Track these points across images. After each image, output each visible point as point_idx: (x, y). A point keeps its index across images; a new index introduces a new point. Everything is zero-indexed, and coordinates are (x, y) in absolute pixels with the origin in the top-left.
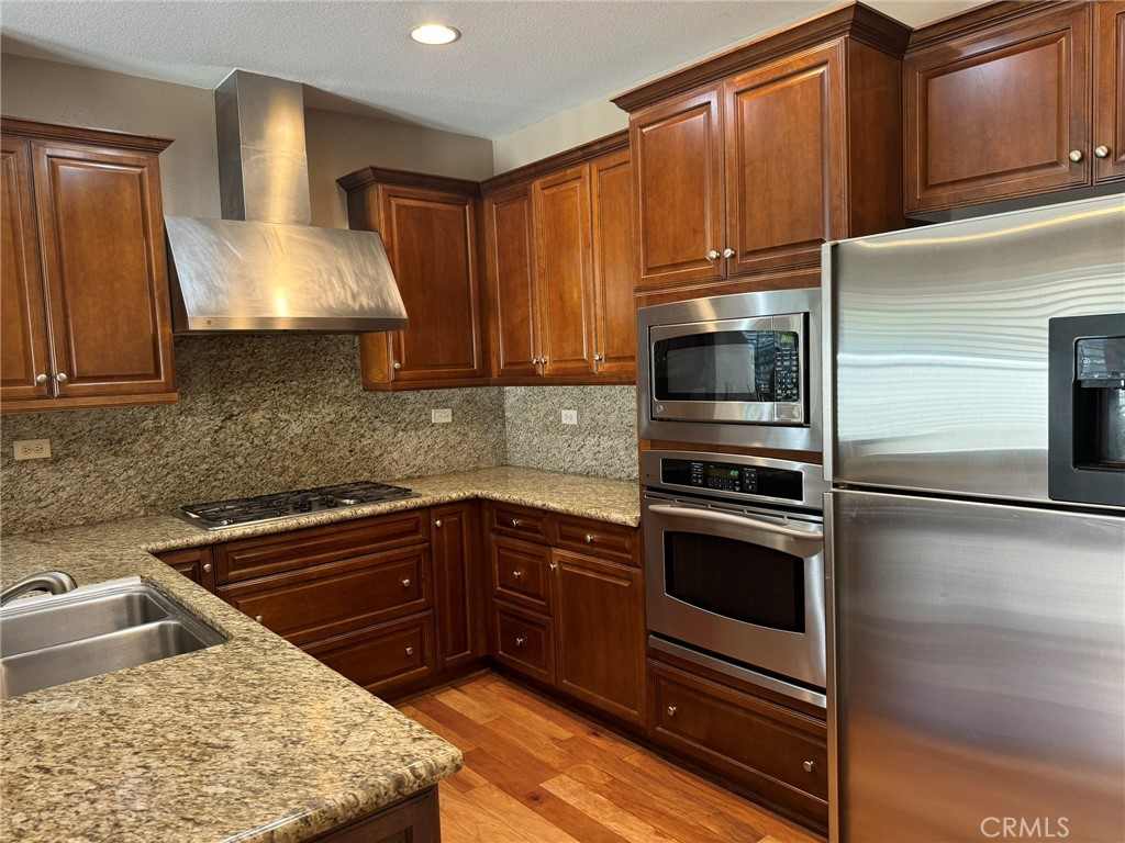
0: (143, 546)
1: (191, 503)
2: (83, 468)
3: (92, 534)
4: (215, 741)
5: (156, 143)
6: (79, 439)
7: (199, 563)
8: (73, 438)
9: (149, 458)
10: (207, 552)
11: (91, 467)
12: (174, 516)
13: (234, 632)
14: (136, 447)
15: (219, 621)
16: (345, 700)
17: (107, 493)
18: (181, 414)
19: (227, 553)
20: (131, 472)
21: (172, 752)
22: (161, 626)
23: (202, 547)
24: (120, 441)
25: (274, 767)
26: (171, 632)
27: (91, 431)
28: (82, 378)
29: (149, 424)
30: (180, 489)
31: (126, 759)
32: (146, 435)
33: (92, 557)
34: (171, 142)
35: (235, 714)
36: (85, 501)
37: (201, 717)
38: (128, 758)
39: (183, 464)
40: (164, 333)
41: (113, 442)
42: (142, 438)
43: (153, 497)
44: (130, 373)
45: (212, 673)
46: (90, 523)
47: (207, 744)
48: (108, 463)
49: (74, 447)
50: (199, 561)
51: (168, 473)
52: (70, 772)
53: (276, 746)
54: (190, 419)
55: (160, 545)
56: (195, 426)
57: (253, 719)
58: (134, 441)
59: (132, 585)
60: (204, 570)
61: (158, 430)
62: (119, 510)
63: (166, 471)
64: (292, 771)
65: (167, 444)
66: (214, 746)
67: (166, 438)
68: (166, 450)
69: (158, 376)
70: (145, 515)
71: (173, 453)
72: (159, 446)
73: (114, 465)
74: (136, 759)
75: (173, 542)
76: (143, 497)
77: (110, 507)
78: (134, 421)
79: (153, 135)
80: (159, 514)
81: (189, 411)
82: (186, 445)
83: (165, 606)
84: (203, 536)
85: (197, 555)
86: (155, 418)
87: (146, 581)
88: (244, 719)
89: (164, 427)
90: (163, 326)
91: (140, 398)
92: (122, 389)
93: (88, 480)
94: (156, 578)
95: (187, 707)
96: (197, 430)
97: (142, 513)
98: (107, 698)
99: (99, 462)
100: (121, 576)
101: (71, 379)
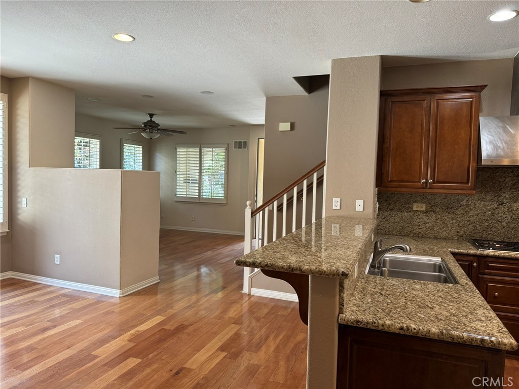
0: (449, 249)
1: (478, 238)
2: (436, 216)
3: (435, 242)
4: (430, 306)
5: (480, 88)
6: (436, 205)
7: (472, 262)
8: (434, 204)
9: (462, 217)
10: (476, 258)
11: (439, 217)
12: (469, 242)
13: (461, 283)
14: (458, 212)
15: (458, 278)
16: (484, 313)
17: (443, 228)
18: (479, 200)
19: (485, 261)
20: (454, 221)
21: (415, 303)
22: (439, 275)
23: (474, 256)
24: (451, 208)
25: (442, 318)
26: (442, 278)
27: (441, 203)
28: (438, 182)
29: (464, 202)
30: (474, 232)
31: (402, 300)
32: (462, 207)
33: (429, 248)
34: (486, 86)
35: (442, 302)
36: (435, 229)
37: (430, 299)
38: (403, 299)
39: (477, 221)
40: (473, 165)
41: (449, 208)
42: (460, 208)
43: (462, 233)
44: (456, 181)
45: (443, 290)
46: (436, 238)
47: (427, 305)
48: (446, 216)
49: (434, 208)
50: (472, 261)
51: (470, 224)
52: (387, 297)
53: (448, 314)
54: (482, 203)
55: (456, 250)
56: (485, 206)
57: (446, 305)
58: (457, 209)
59: (438, 260)
60: (473, 266)
61: (468, 205)
62: (447, 235)
63: (469, 223)
64: (447, 321)
65: (471, 212)
66: (428, 306)
67: (471, 210)
68: (470, 214)
69: (468, 182)
70: (458, 239)
71: (473, 216)
72: (467, 212)
73: (448, 217)
74: (405, 301)
75: (461, 250)
76: (458, 232)
77: (444, 233)
78: (458, 201)
79: (478, 85)
80: (463, 240)
81: (483, 199)
82: (479, 213)
83: (445, 270)
84: (475, 251)
85: (471, 258)
86: (467, 200)
87: (443, 260)
88: (443, 304)
89: (471, 205)
90: (473, 163)
91: (459, 191)
92: (453, 187)
93: (437, 221)
94: (446, 260)
95: (428, 295)
96: (485, 208)
97: (456, 238)
98: (407, 285)
99: (442, 215)
100: (435, 256)
101: (434, 182)
